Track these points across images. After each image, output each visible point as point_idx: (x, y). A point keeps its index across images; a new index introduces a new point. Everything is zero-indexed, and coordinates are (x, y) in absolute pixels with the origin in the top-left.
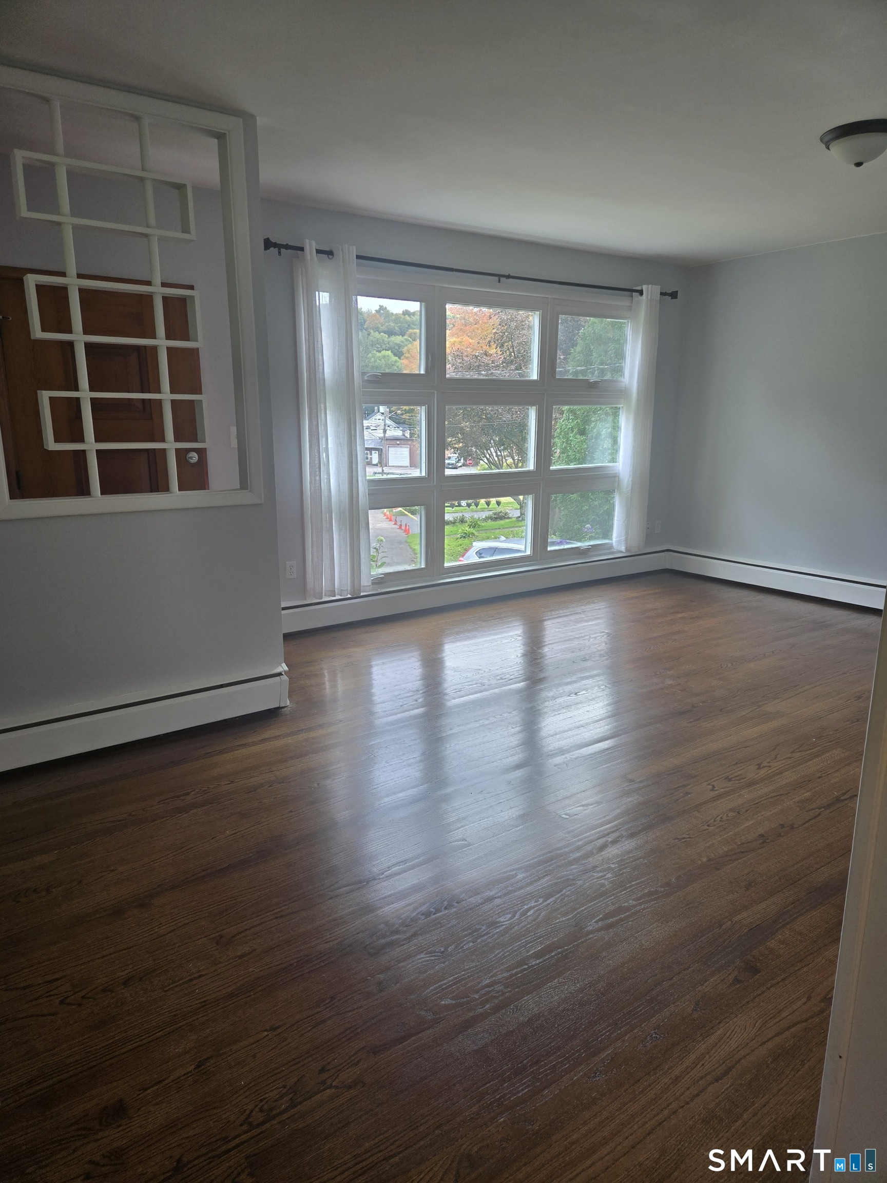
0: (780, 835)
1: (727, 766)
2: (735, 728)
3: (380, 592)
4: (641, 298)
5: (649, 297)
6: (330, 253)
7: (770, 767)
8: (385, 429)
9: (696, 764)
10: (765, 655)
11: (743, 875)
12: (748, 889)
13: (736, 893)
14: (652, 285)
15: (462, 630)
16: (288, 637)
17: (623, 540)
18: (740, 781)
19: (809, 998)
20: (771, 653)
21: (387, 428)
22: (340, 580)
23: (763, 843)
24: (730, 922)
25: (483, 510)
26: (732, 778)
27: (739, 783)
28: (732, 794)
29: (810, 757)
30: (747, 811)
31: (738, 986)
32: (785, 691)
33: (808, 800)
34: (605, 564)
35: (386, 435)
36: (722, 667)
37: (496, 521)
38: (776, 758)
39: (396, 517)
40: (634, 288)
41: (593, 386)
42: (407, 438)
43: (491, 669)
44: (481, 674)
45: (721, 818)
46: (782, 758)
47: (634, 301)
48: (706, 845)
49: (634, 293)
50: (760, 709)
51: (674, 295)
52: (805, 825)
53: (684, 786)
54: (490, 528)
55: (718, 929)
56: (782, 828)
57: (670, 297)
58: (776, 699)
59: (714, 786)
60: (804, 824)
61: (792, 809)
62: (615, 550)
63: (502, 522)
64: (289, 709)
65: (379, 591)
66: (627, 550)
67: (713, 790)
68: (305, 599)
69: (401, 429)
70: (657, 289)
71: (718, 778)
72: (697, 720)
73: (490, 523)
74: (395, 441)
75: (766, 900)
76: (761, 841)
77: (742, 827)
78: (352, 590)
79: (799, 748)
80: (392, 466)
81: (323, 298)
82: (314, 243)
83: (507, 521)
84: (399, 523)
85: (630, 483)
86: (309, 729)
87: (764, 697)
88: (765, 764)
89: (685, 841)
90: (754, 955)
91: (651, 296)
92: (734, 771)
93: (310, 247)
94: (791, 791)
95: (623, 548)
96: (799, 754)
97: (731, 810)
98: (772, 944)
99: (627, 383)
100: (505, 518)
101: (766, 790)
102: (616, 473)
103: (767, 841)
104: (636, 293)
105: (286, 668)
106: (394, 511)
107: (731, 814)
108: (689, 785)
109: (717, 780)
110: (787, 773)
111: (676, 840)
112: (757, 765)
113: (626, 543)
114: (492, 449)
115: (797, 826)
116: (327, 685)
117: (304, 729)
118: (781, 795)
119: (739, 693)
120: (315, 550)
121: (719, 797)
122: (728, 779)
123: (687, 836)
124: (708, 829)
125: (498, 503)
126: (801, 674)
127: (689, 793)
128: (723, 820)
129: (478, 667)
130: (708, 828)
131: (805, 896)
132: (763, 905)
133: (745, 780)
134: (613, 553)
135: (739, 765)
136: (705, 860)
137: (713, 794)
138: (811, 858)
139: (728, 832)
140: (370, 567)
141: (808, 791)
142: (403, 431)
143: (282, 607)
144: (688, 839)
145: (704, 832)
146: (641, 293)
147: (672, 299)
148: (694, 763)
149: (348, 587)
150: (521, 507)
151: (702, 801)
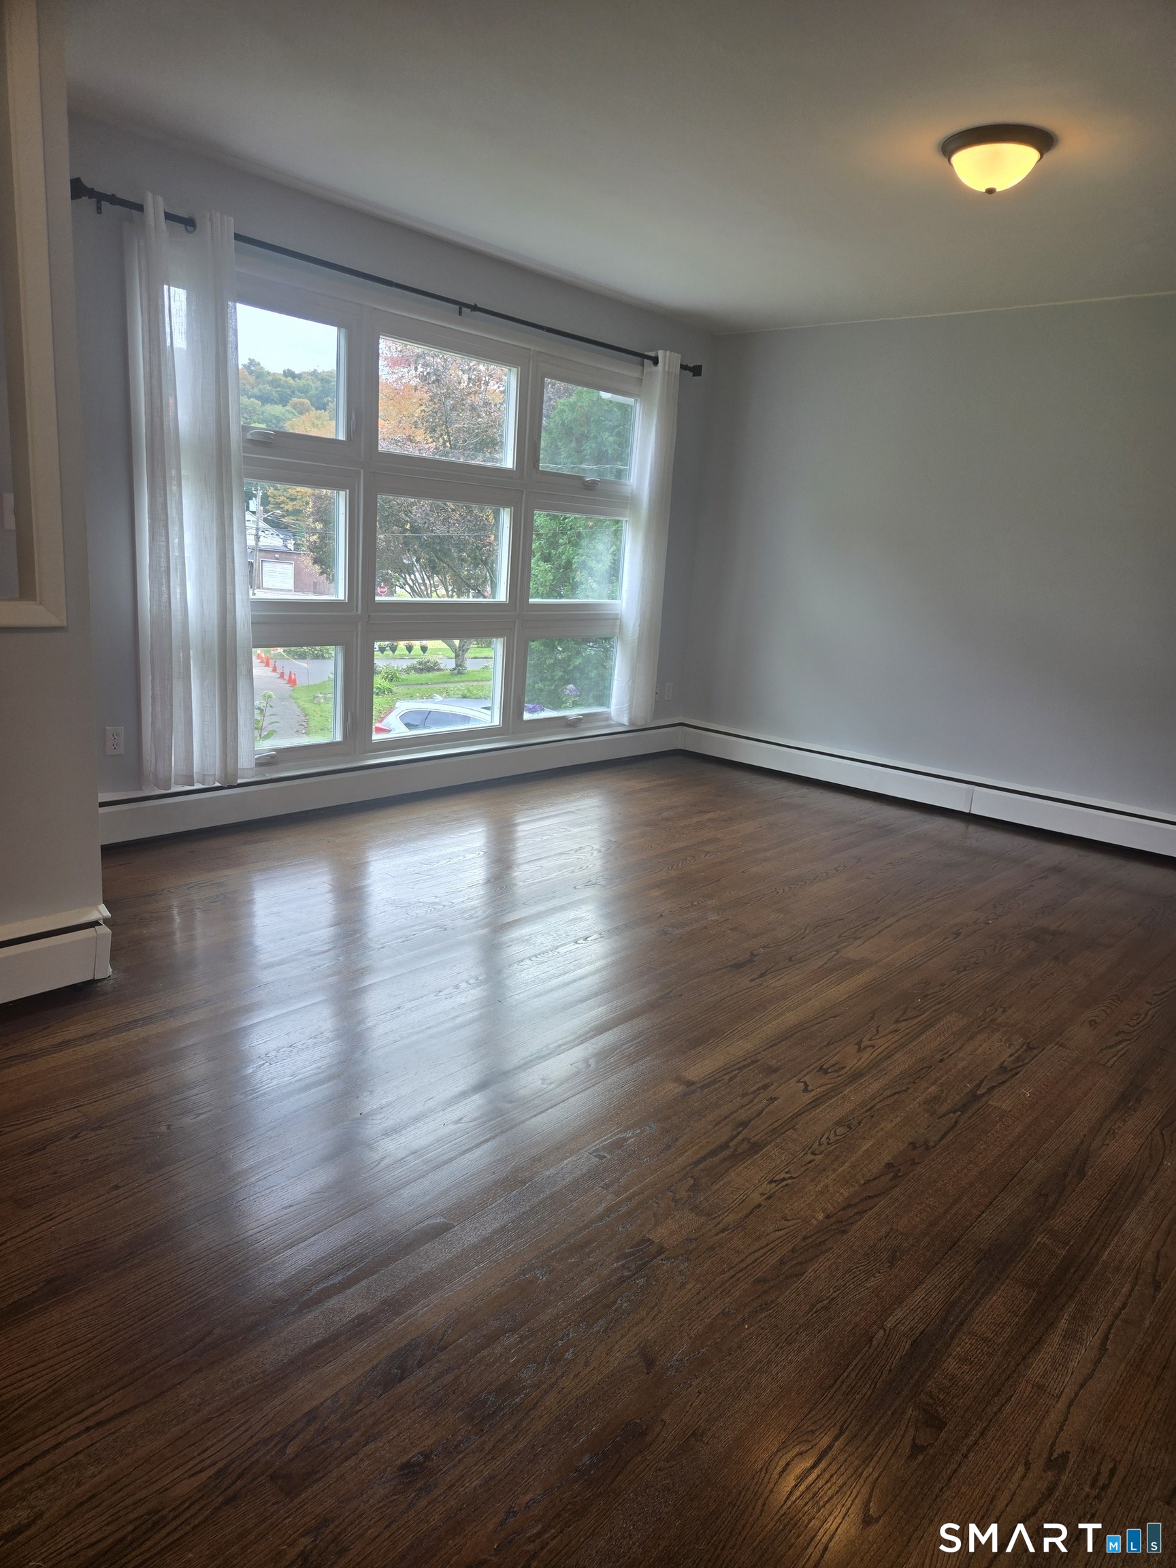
0: (914, 1163)
1: (817, 1049)
2: (814, 986)
3: (270, 778)
4: (654, 368)
5: (667, 369)
6: (189, 223)
7: (873, 1047)
8: (257, 535)
9: (775, 1048)
10: (827, 874)
11: (881, 1240)
12: (892, 1265)
13: (877, 1274)
14: (671, 351)
15: (401, 839)
16: (110, 851)
17: (626, 708)
18: (840, 1073)
19: (1028, 1466)
20: (834, 871)
21: (260, 533)
22: (202, 759)
23: (896, 1177)
24: (881, 1332)
25: (402, 658)
26: (828, 1068)
27: (840, 1076)
28: (834, 1096)
29: (921, 1027)
30: (859, 1123)
31: (921, 1458)
32: (864, 926)
33: (935, 1098)
34: (601, 741)
35: (260, 544)
36: (778, 893)
37: (422, 673)
38: (878, 1031)
39: (275, 662)
40: (646, 353)
41: (590, 486)
42: (291, 550)
43: (453, 901)
44: (439, 910)
45: (828, 1138)
46: (886, 1032)
47: (645, 372)
48: (817, 1189)
49: (645, 360)
50: (839, 955)
51: (697, 371)
52: (942, 1142)
53: (765, 1087)
54: (414, 683)
55: (867, 1348)
56: (913, 1149)
57: (692, 373)
58: (855, 940)
59: (806, 1085)
60: (941, 1139)
61: (919, 1116)
62: (613, 722)
63: (430, 675)
64: (111, 982)
65: (268, 777)
66: (631, 723)
67: (806, 1090)
68: (140, 789)
69: (281, 536)
70: (677, 359)
71: (808, 1070)
72: (762, 975)
73: (414, 676)
74: (273, 553)
75: (922, 1282)
76: (891, 1175)
77: (860, 1153)
78: (223, 776)
79: (902, 1015)
80: (267, 589)
81: (177, 300)
82: (160, 200)
83: (437, 673)
84: (279, 671)
85: (637, 628)
86: (148, 1020)
87: (840, 936)
88: (865, 1043)
89: (787, 1185)
90: (931, 1392)
91: (669, 367)
92: (827, 1057)
93: (155, 206)
94: (910, 1086)
95: (625, 720)
96: (905, 1023)
97: (839, 1123)
98: (951, 1365)
99: (635, 487)
100: (434, 670)
101: (876, 1086)
102: (617, 614)
103: (900, 1174)
104: (649, 361)
105: (107, 913)
106: (272, 652)
107: (840, 1130)
108: (772, 1085)
109: (808, 1073)
110: (897, 1056)
111: (774, 1184)
112: (856, 1044)
113: (630, 713)
114: (417, 574)
115: (932, 1144)
116: (178, 936)
117: (140, 1020)
118: (898, 1093)
119: (807, 932)
120: (158, 709)
121: (816, 1103)
122: (823, 1070)
123: (788, 1175)
124: (814, 1160)
125: (424, 649)
126: (878, 902)
127: (776, 1099)
128: (831, 1141)
129: (432, 900)
130: (813, 1157)
131: (974, 1268)
132: (919, 1294)
133: (845, 1070)
134: (610, 726)
135: (832, 1047)
136: (821, 1216)
137: (808, 1098)
138: (965, 1199)
139: (843, 1163)
140: (254, 739)
141: (932, 1084)
142: (285, 540)
143: (100, 801)
144: (789, 1181)
145: (809, 1165)
146: (655, 361)
147: (693, 376)
148: (771, 1046)
149: (216, 769)
150: (457, 656)
151: (796, 1111)
